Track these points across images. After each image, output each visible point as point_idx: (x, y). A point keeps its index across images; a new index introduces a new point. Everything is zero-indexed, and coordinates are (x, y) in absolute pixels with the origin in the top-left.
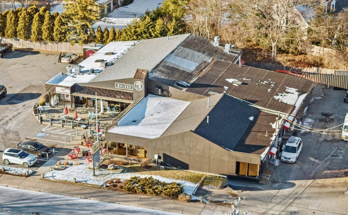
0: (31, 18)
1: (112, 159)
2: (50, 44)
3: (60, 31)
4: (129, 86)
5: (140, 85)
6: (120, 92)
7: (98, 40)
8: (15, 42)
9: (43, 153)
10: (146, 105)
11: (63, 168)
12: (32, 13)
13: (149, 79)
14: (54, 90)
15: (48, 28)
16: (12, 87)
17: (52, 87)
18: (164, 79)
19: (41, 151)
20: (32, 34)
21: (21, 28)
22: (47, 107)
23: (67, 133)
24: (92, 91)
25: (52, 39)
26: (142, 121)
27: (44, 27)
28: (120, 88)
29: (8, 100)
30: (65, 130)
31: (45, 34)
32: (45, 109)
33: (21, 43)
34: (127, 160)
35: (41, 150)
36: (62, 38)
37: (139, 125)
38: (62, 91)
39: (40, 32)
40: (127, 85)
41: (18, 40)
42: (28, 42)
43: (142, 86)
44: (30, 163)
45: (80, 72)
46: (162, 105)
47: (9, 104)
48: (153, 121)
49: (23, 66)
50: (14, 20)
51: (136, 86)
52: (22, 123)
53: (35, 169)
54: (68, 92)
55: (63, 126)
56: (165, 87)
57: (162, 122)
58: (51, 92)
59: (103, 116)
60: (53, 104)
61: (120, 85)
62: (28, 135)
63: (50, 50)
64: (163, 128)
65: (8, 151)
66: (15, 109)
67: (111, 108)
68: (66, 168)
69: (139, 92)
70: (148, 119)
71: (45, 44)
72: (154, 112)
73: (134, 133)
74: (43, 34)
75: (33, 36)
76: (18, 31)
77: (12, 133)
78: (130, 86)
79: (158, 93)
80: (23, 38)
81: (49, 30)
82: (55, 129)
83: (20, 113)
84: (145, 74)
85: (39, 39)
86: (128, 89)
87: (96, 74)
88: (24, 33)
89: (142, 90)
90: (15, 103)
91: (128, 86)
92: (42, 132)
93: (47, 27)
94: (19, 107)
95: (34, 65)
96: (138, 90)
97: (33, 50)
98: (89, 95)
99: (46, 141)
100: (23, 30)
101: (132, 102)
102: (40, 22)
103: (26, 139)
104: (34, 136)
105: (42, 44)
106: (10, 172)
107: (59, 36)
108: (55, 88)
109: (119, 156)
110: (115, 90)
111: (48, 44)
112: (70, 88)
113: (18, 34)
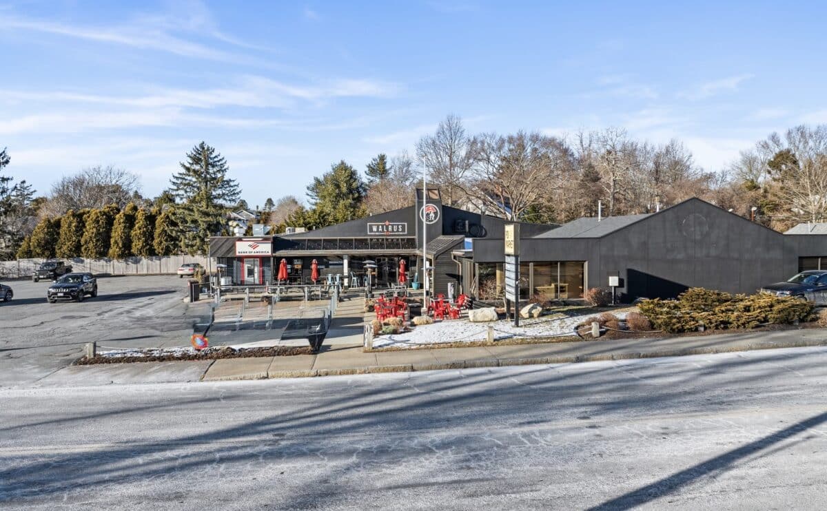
0: (110, 220)
2: (145, 261)
3: (167, 234)
4: (398, 225)
5: (432, 213)
8: (76, 264)
12: (111, 212)
14: (230, 250)
15: (144, 232)
17: (225, 244)
20: (112, 245)
21: (90, 238)
24: (320, 245)
27: (136, 232)
28: (377, 233)
31: (137, 245)
33: (88, 265)
36: (170, 247)
38: (251, 249)
39: (127, 244)
40: (393, 226)
41: (82, 262)
42: (102, 262)
54: (266, 248)
56: (471, 219)
58: (224, 255)
61: (378, 226)
63: (145, 272)
71: (137, 262)
74: (133, 244)
75: (114, 250)
76: (83, 243)
78: (400, 227)
79: (465, 230)
80: (93, 256)
81: (145, 236)
85: (126, 253)
86: (397, 233)
88: (96, 244)
96: (428, 223)
100: (94, 240)
102: (128, 224)
105: (130, 263)
107: (164, 244)
108: (234, 245)
110: (368, 237)
111: (141, 262)
112: (272, 240)
113: (83, 249)
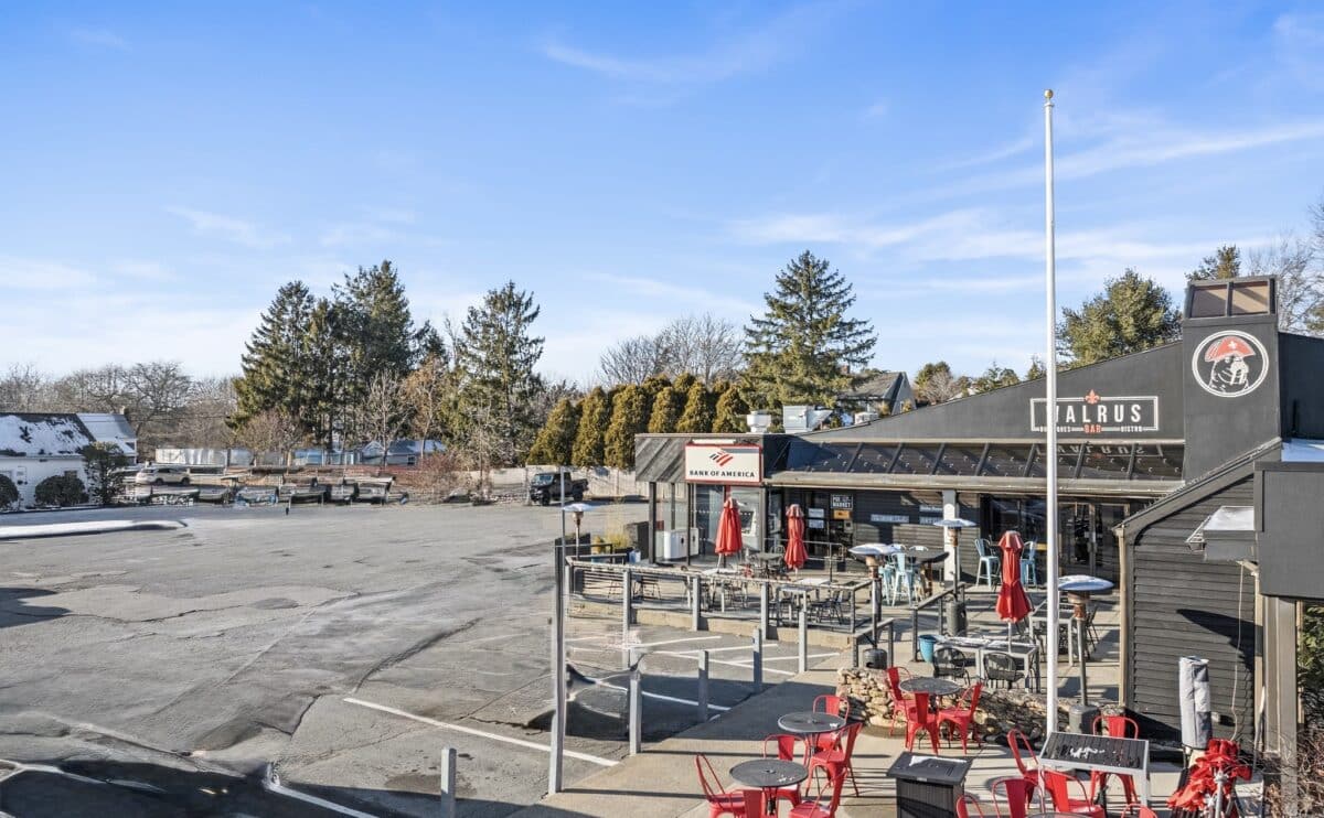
0: (649, 400)
4: (1128, 405)
8: (597, 477)
14: (675, 466)
17: (665, 452)
21: (617, 433)
24: (887, 455)
30: (714, 644)
33: (615, 482)
38: (715, 466)
40: (1110, 406)
41: (607, 473)
58: (662, 479)
60: (666, 555)
61: (1064, 406)
69: (1231, 409)
76: (607, 442)
78: (1135, 408)
80: (620, 463)
86: (1124, 429)
89: (1257, 392)
91: (1119, 410)
96: (1224, 394)
98: (870, 475)
100: (622, 437)
101: (1166, 489)
108: (681, 456)
110: (1033, 441)
112: (761, 443)
113: (607, 451)
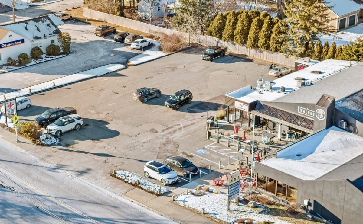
0: (250, 21)
1: (259, 195)
2: (265, 53)
3: (276, 39)
4: (313, 112)
5: (322, 114)
6: (303, 118)
7: (315, 55)
8: (232, 46)
9: (188, 172)
10: (323, 138)
11: (200, 194)
12: (252, 16)
13: (336, 109)
14: (233, 104)
15: (265, 35)
16: (202, 94)
17: (231, 100)
18: (354, 111)
19: (187, 170)
20: (248, 39)
21: (238, 32)
22: (225, 122)
23: (230, 154)
24: (273, 111)
25: (267, 48)
26: (307, 157)
27: (261, 34)
28: (302, 113)
29: (191, 108)
30: (229, 151)
31: (261, 41)
32: (219, 123)
33: (237, 48)
34: (275, 200)
35: (188, 168)
36: (278, 47)
37: (301, 160)
38: (240, 106)
39: (256, 40)
40: (310, 111)
41: (235, 45)
42: (244, 47)
43: (323, 115)
44: (168, 182)
45: (271, 88)
46: (342, 142)
47: (189, 112)
48: (321, 159)
49: (227, 73)
50: (233, 23)
51: (317, 114)
52: (189, 135)
53: (171, 189)
54: (246, 108)
55: (229, 146)
56: (352, 121)
57: (330, 162)
58: (230, 105)
59: (280, 142)
60: (231, 120)
61: (303, 109)
62: (187, 150)
63: (265, 59)
64: (327, 170)
65: (149, 164)
66: (192, 118)
67: (291, 134)
68: (204, 194)
69: (320, 122)
70: (316, 155)
71: (261, 52)
72: (328, 148)
73: (290, 169)
74: (259, 41)
75: (249, 42)
76: (235, 34)
77: (173, 144)
79: (343, 126)
80: (239, 43)
81: (266, 37)
82: (219, 148)
83: (194, 123)
84: (330, 101)
85: (255, 46)
86: (312, 116)
87: (286, 93)
88: (241, 37)
89: (323, 120)
90: (195, 112)
91: (311, 113)
92: (204, 149)
93: (264, 33)
94: (196, 117)
95: (239, 74)
96: (319, 119)
97: (248, 58)
98: (268, 116)
99: (202, 159)
100: (240, 34)
101: (311, 132)
102: (258, 27)
103: (184, 153)
104: (193, 152)
105: (258, 52)
106: (144, 187)
107: (275, 45)
108: (234, 102)
109: (268, 192)
110: (298, 114)
111: (263, 53)
112: (249, 104)
113: (235, 37)
